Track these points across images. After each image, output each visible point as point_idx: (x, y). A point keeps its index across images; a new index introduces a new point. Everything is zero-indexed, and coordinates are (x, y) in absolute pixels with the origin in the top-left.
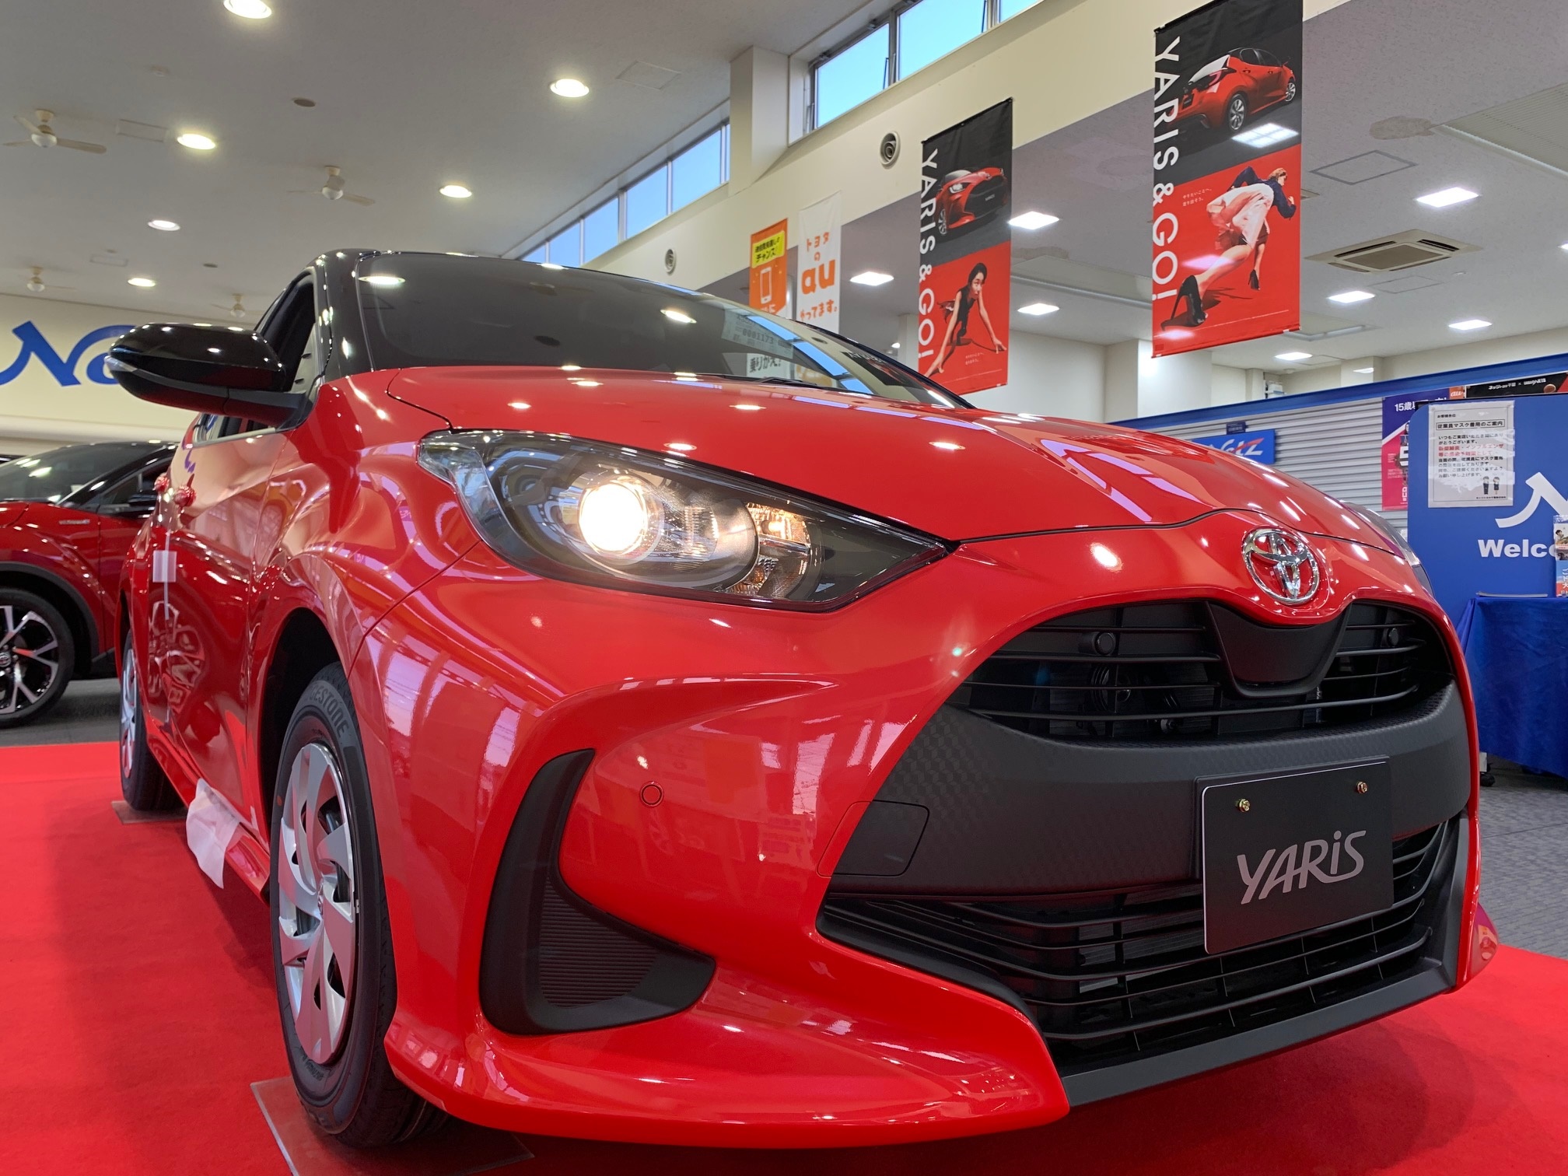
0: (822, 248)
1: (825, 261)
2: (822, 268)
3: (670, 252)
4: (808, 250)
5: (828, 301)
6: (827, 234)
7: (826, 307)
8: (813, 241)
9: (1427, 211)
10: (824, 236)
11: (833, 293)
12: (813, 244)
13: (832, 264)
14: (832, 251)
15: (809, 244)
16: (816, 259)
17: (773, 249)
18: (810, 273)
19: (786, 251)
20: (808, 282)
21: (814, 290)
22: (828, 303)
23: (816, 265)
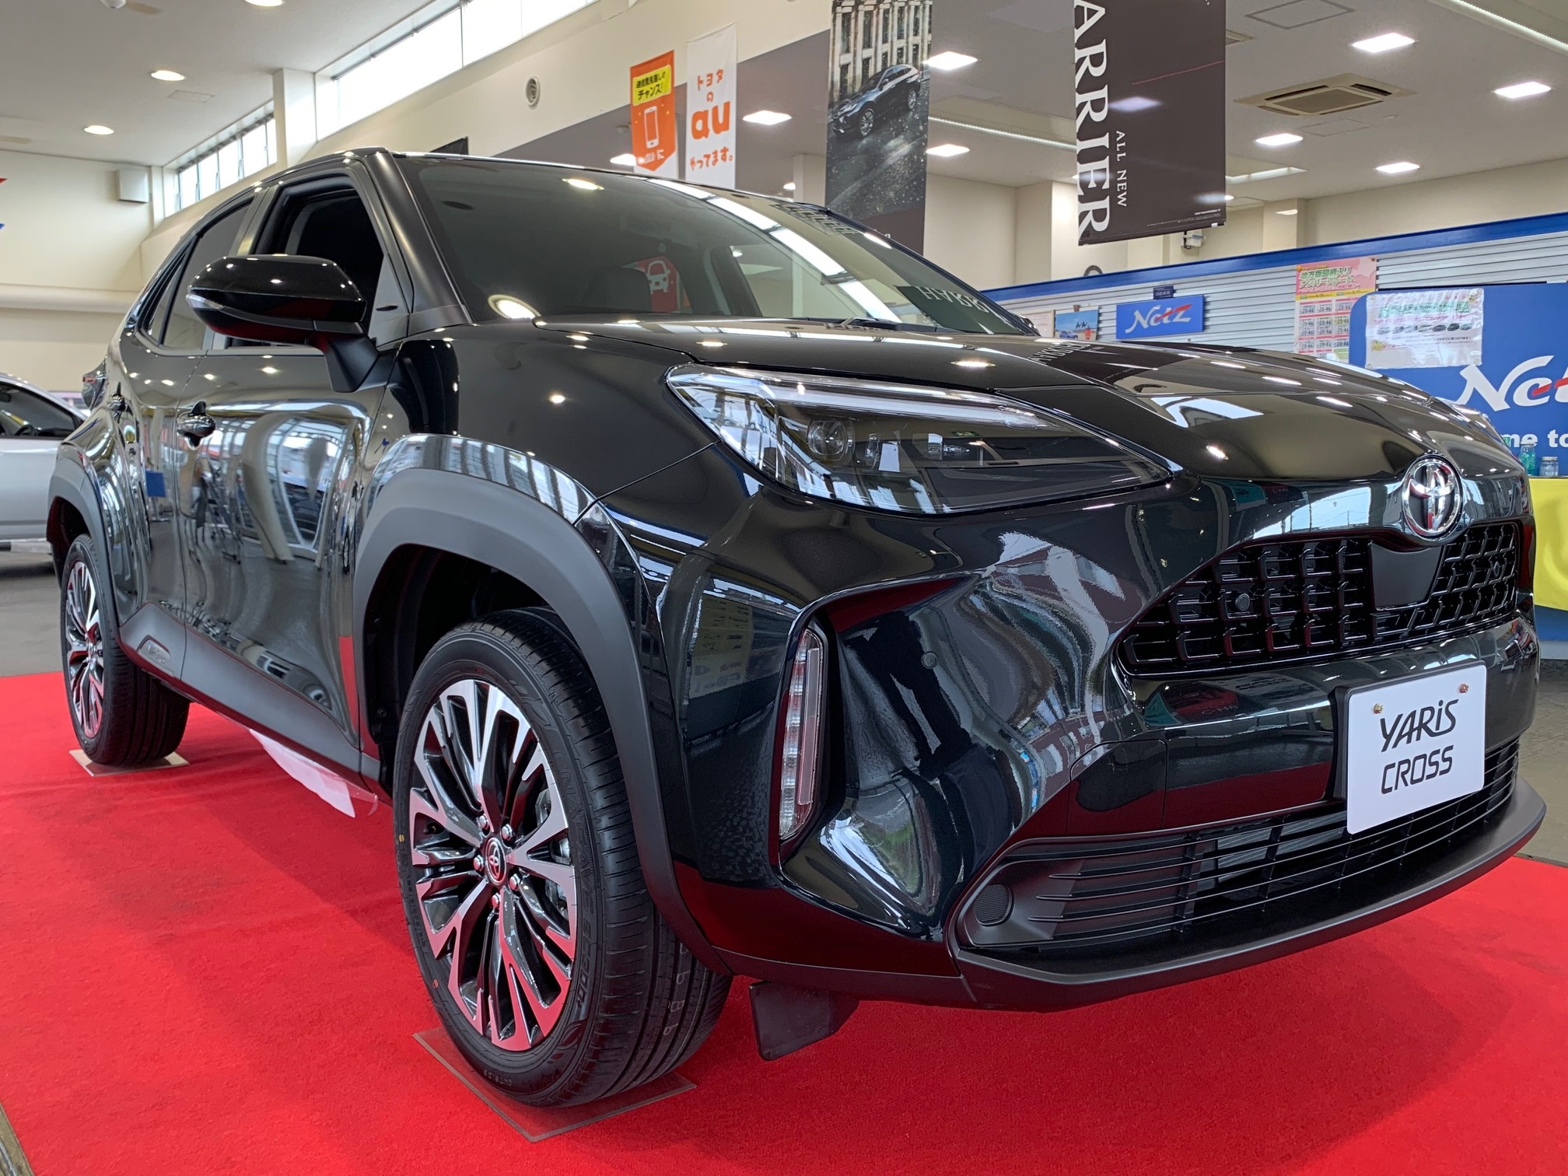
0: (715, 87)
1: (719, 102)
2: (715, 109)
3: (532, 82)
4: (699, 89)
5: (722, 148)
6: (720, 72)
7: (720, 155)
8: (705, 79)
9: (1362, 56)
10: (718, 73)
11: (728, 139)
12: (705, 82)
13: (727, 105)
14: (727, 92)
15: (700, 82)
16: (708, 99)
17: (658, 85)
18: (700, 116)
19: (673, 88)
20: (699, 126)
21: (706, 136)
22: (722, 151)
23: (709, 107)
